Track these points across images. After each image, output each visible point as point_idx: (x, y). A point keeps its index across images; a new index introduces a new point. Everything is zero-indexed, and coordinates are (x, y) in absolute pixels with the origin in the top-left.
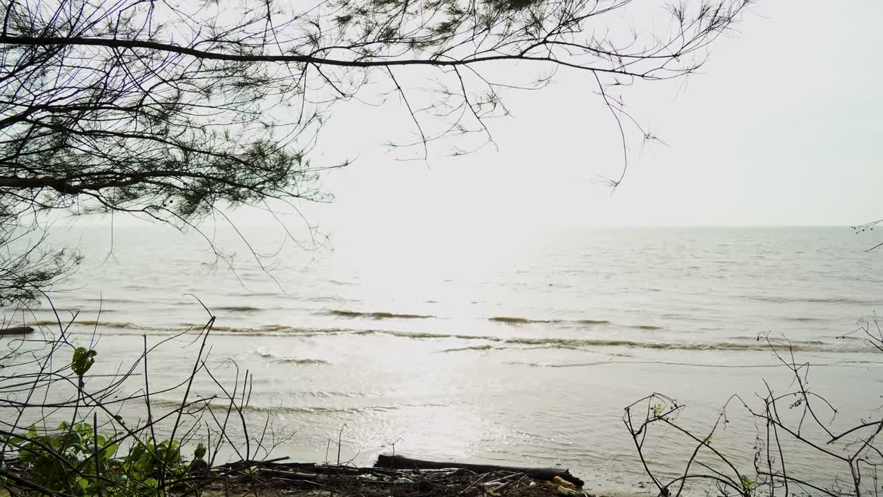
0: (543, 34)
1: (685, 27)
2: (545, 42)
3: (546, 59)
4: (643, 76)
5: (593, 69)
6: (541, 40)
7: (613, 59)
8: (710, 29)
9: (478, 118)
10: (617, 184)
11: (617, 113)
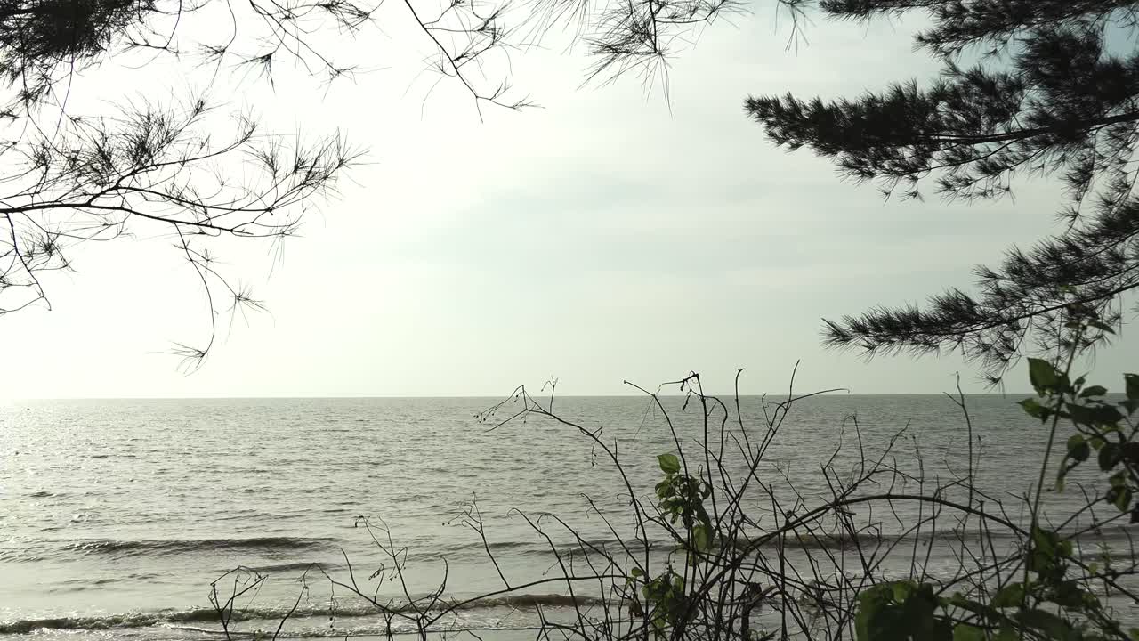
0: (115, 178)
1: (278, 181)
2: (117, 187)
3: (118, 208)
4: (232, 231)
5: (174, 222)
6: (113, 185)
7: (197, 210)
8: (304, 184)
9: (29, 271)
10: (203, 354)
11: (202, 270)
